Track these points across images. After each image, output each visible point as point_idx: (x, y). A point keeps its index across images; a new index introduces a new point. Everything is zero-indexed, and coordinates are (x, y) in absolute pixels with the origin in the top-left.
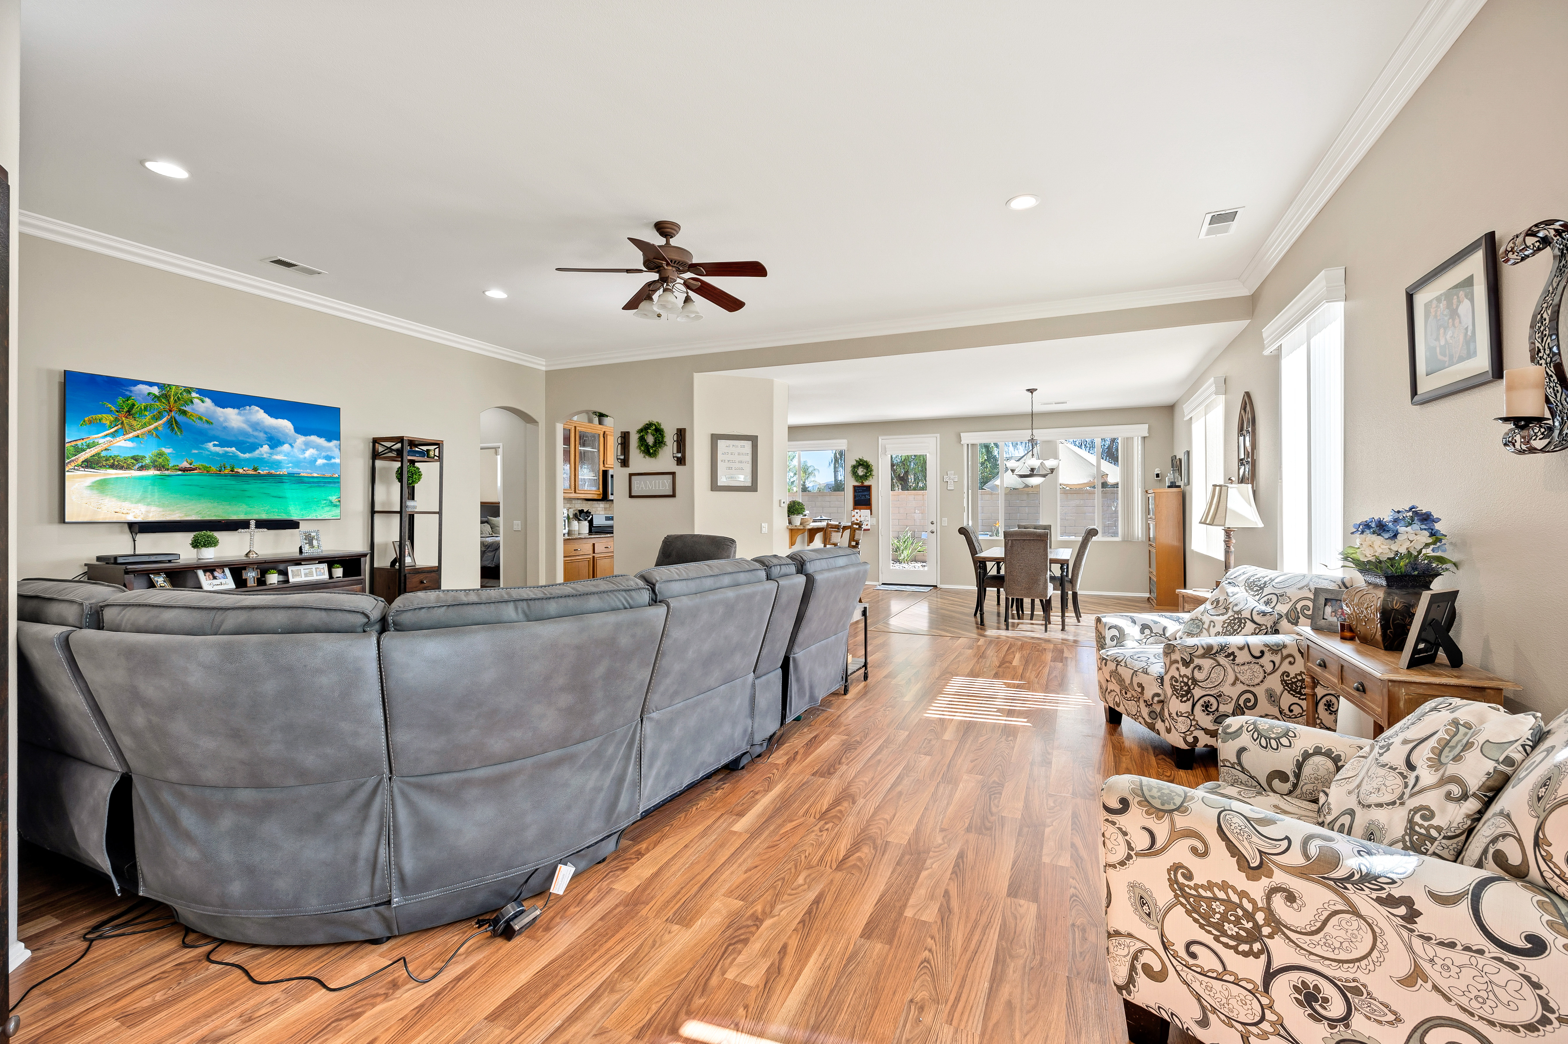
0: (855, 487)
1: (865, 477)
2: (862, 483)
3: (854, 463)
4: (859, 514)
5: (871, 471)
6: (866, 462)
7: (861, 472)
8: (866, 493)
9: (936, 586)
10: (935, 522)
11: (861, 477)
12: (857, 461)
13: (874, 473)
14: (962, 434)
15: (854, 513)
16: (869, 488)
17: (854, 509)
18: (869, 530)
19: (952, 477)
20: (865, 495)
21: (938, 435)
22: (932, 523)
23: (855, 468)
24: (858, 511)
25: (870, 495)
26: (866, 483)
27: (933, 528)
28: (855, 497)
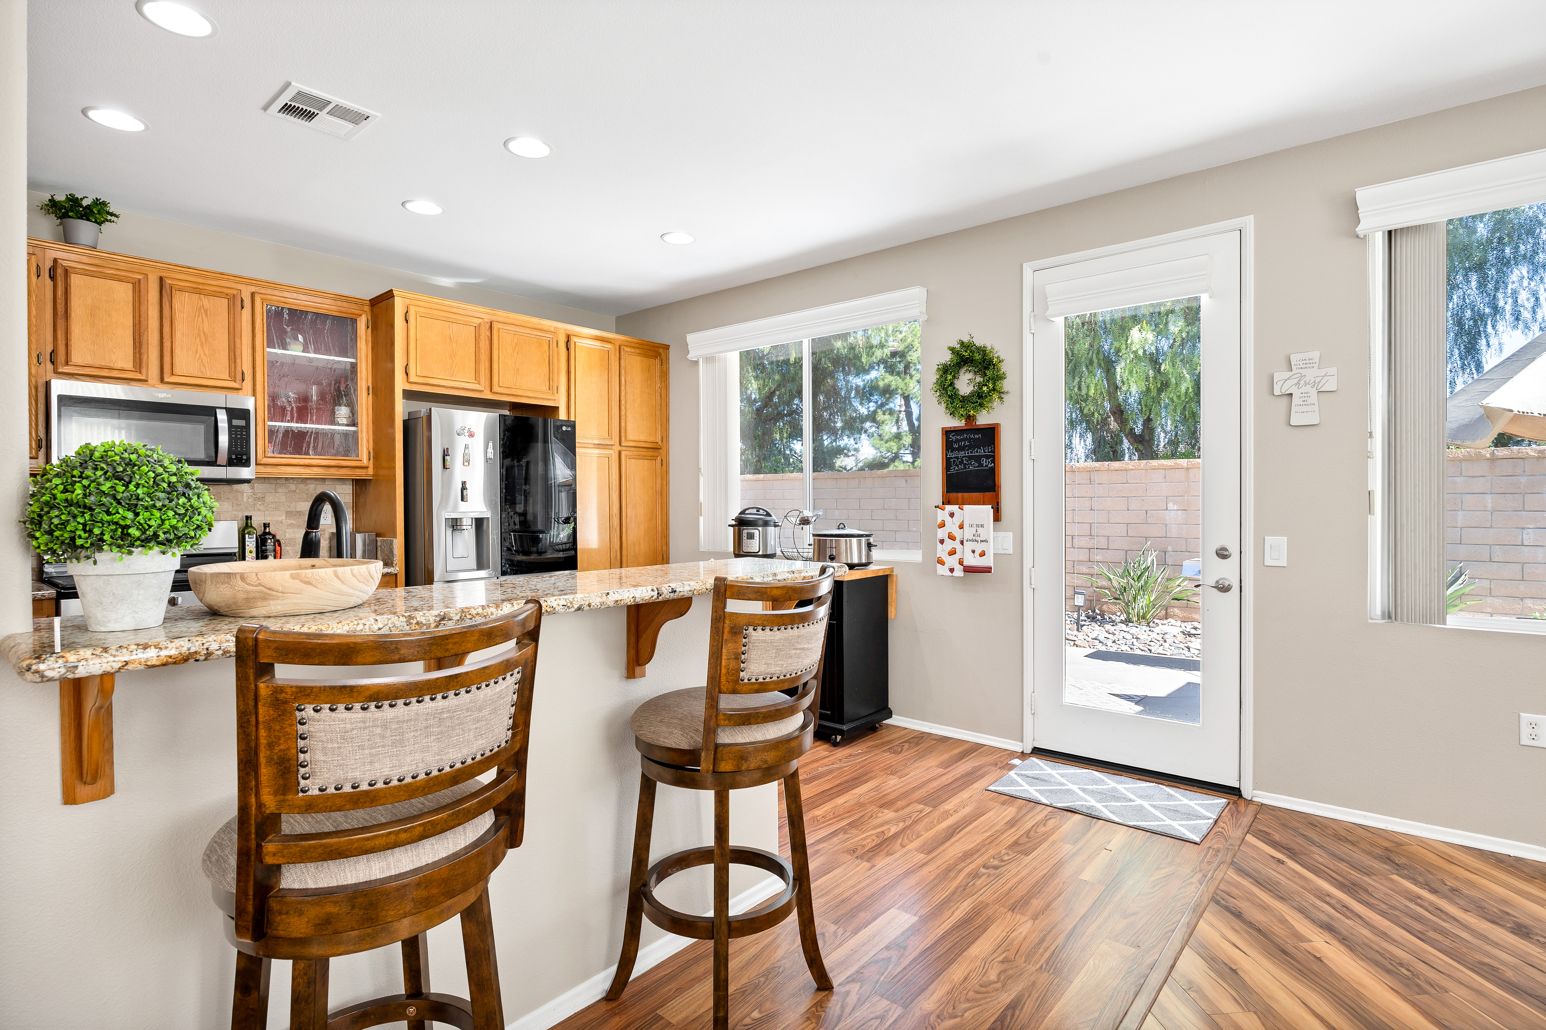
0: (947, 433)
1: (979, 399)
2: (969, 419)
3: (946, 357)
4: (957, 520)
5: (999, 377)
6: (983, 351)
7: (965, 384)
8: (981, 452)
9: (1234, 792)
10: (1234, 550)
11: (965, 400)
12: (952, 349)
13: (1006, 385)
14: (1363, 195)
15: (942, 515)
16: (990, 434)
17: (947, 501)
18: (988, 570)
19: (1311, 374)
20: (978, 459)
21: (1249, 222)
22: (1223, 554)
23: (948, 372)
24: (954, 508)
25: (993, 457)
26: (983, 419)
27: (1227, 571)
28: (948, 464)
